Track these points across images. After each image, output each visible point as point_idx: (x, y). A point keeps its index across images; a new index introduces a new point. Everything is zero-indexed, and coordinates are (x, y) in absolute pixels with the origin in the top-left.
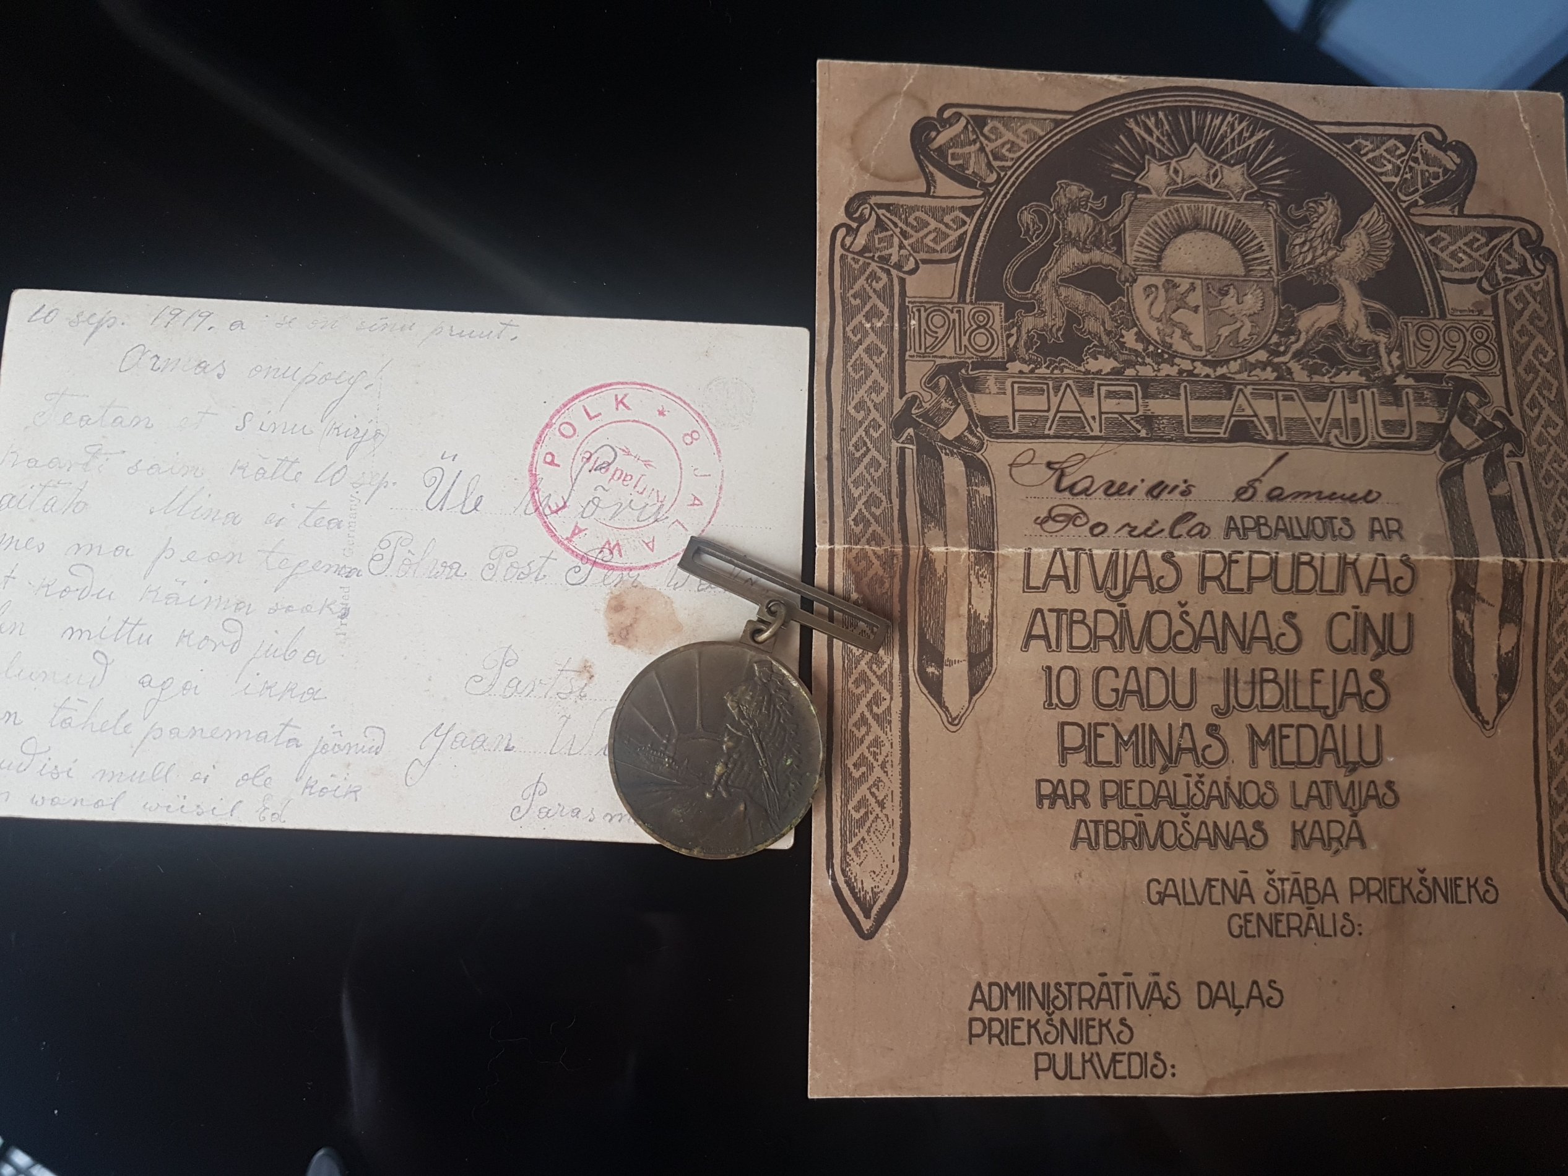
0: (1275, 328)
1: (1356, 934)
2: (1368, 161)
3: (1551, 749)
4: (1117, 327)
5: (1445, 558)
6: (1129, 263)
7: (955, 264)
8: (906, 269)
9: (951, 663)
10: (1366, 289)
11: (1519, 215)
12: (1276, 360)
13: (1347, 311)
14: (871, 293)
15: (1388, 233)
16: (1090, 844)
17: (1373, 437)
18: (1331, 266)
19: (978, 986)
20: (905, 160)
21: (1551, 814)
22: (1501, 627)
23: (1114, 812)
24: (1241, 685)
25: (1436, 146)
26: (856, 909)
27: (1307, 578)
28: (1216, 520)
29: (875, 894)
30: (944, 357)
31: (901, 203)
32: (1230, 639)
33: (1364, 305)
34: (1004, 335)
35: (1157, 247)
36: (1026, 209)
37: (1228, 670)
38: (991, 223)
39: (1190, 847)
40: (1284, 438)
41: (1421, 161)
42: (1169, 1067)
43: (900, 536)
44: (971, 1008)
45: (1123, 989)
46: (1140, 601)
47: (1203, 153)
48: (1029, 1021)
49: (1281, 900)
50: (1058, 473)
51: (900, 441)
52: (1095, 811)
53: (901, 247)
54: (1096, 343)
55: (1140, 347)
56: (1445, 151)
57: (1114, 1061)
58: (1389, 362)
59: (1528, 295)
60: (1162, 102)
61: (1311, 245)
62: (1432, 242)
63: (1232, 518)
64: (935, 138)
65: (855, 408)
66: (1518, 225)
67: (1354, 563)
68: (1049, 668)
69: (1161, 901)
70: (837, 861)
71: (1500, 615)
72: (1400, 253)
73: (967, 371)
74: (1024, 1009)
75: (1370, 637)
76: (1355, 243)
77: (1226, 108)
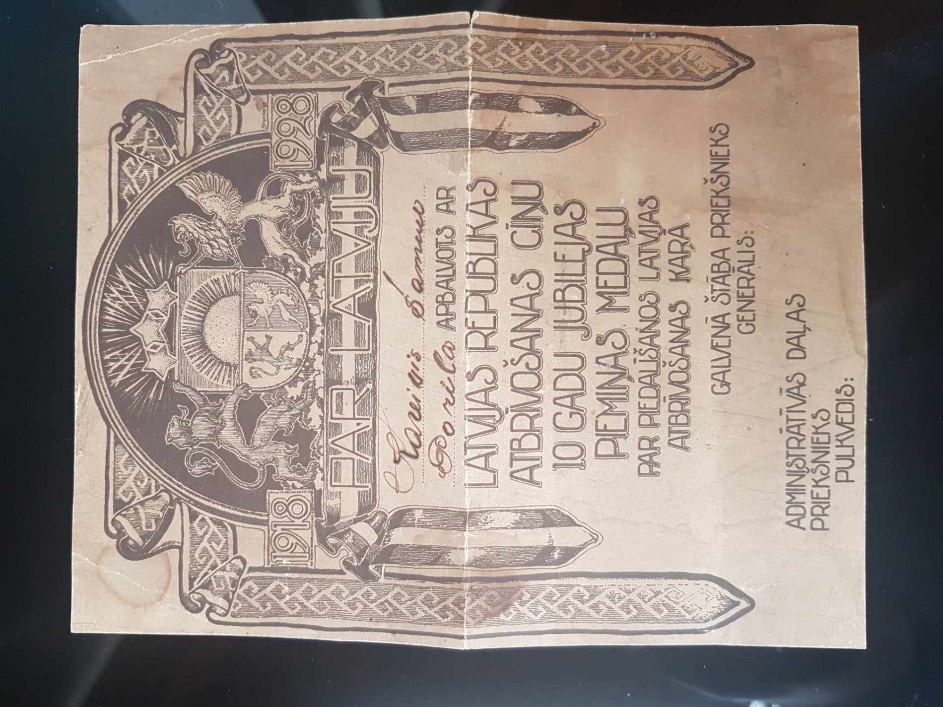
0: (282, 274)
1: (751, 235)
2: (141, 188)
3: (614, 75)
4: (285, 402)
5: (469, 156)
6: (232, 390)
7: (237, 528)
8: (242, 566)
9: (551, 540)
10: (248, 197)
11: (184, 67)
12: (308, 275)
13: (266, 214)
14: (262, 594)
15: (201, 176)
16: (686, 437)
17: (370, 201)
18: (230, 224)
19: (788, 523)
20: (153, 566)
21: (662, 78)
22: (521, 111)
23: (662, 418)
24: (566, 318)
25: (127, 133)
26: (733, 612)
27: (485, 266)
28: (441, 336)
29: (723, 598)
30: (312, 538)
31: (188, 569)
32: (531, 326)
33: (261, 200)
34: (293, 490)
35: (218, 365)
36: (190, 470)
37: (555, 327)
38: (203, 498)
39: (688, 361)
40: (372, 274)
41: (140, 145)
42: (846, 383)
43: (456, 584)
44: (804, 529)
45: (792, 416)
46: (504, 397)
47: (138, 324)
48: (814, 486)
49: (728, 292)
50: (403, 455)
51: (379, 576)
52: (662, 433)
53: (224, 569)
54: (298, 418)
55: (300, 385)
56: (131, 125)
57: (841, 424)
58: (308, 183)
59: (251, 65)
60: (97, 355)
61: (212, 240)
62: (207, 139)
63: (438, 323)
64: (134, 541)
65: (353, 610)
66: (192, 68)
67: (474, 229)
68: (555, 465)
69: (728, 384)
70: (698, 626)
71: (513, 111)
72: (217, 166)
73: (323, 521)
74: (804, 490)
75: (530, 215)
76: (209, 203)
77: (99, 303)
